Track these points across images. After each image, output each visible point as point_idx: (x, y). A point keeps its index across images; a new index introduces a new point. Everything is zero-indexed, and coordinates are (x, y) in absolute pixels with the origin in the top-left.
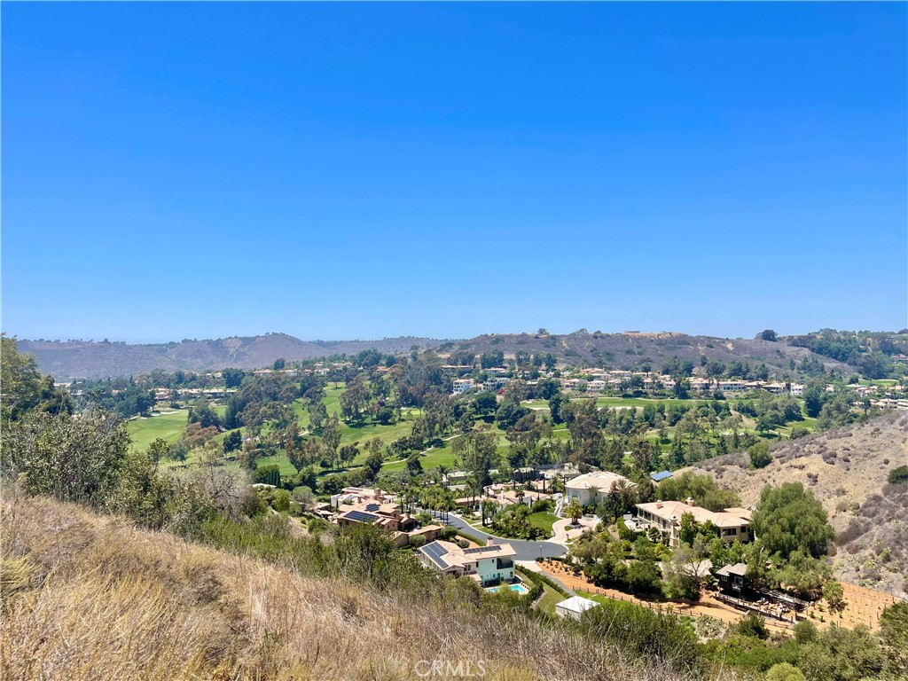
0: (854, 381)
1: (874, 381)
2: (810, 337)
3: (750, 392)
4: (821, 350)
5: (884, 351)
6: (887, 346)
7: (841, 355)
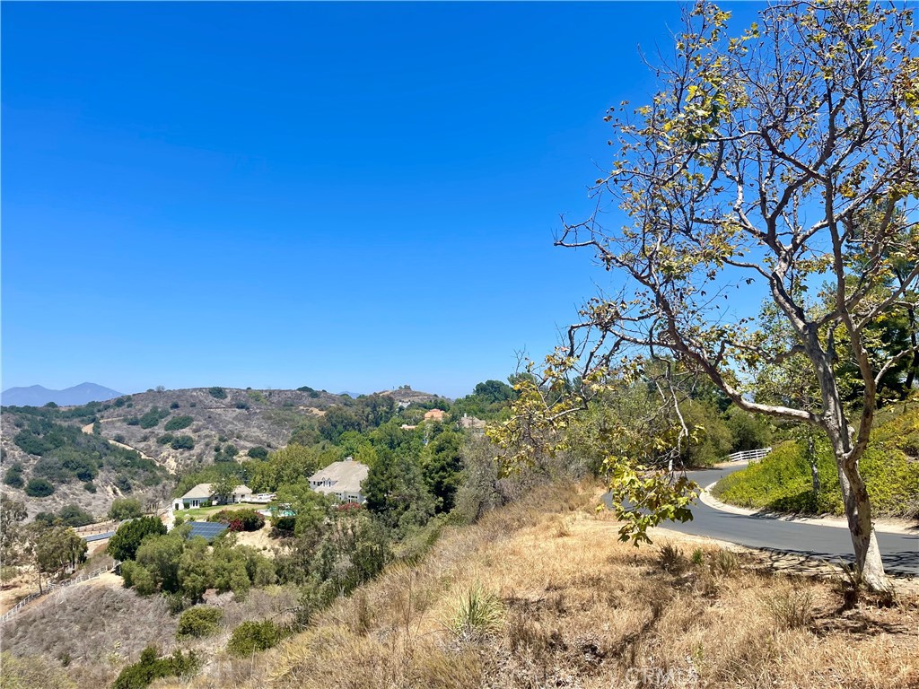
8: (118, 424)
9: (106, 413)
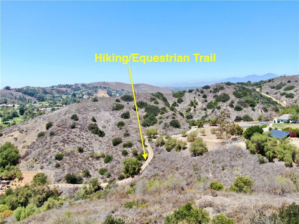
0: (35, 103)
1: (41, 102)
2: (22, 89)
4: (25, 93)
5: (44, 93)
6: (45, 92)
7: (31, 95)
8: (268, 88)
9: (264, 84)
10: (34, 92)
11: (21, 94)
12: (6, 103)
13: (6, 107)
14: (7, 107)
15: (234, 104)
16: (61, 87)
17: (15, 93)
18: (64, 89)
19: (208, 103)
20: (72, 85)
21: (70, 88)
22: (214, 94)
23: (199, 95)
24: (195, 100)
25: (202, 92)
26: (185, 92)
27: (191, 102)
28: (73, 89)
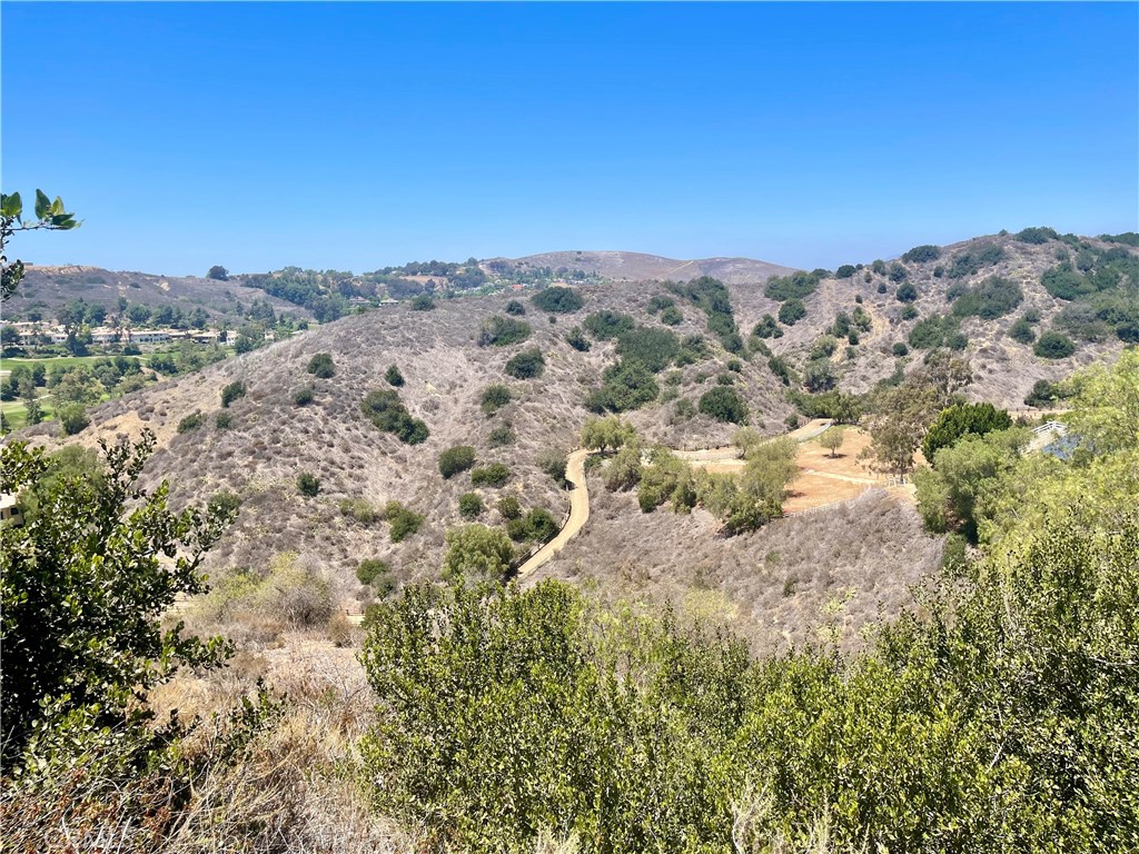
0: (302, 325)
2: (269, 276)
3: (175, 344)
4: (277, 291)
5: (343, 294)
6: (347, 287)
7: (296, 298)
10: (309, 286)
11: (261, 294)
12: (200, 325)
13: (196, 338)
14: (200, 339)
15: (1035, 329)
16: (414, 274)
17: (241, 291)
18: (423, 280)
19: (920, 325)
20: (454, 266)
21: (444, 274)
22: (954, 282)
23: (883, 289)
24: (859, 311)
25: (898, 275)
26: (821, 274)
27: (838, 320)
28: (457, 277)
